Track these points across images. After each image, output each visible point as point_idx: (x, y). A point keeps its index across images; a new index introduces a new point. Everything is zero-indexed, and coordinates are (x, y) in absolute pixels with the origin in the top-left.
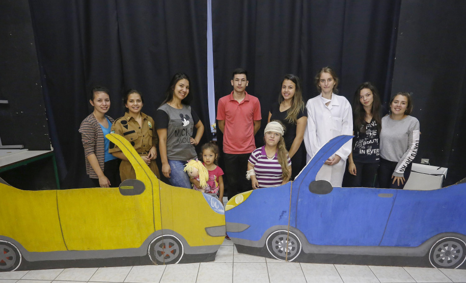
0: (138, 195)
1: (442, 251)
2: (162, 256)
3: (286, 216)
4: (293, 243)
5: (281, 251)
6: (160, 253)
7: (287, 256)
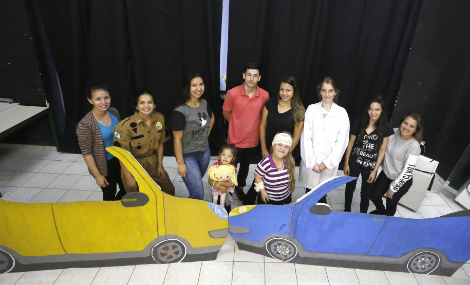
0: (141, 207)
1: (419, 261)
2: (165, 256)
3: (285, 228)
4: (290, 249)
5: (279, 254)
6: (163, 255)
7: (283, 258)
